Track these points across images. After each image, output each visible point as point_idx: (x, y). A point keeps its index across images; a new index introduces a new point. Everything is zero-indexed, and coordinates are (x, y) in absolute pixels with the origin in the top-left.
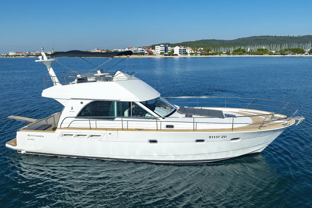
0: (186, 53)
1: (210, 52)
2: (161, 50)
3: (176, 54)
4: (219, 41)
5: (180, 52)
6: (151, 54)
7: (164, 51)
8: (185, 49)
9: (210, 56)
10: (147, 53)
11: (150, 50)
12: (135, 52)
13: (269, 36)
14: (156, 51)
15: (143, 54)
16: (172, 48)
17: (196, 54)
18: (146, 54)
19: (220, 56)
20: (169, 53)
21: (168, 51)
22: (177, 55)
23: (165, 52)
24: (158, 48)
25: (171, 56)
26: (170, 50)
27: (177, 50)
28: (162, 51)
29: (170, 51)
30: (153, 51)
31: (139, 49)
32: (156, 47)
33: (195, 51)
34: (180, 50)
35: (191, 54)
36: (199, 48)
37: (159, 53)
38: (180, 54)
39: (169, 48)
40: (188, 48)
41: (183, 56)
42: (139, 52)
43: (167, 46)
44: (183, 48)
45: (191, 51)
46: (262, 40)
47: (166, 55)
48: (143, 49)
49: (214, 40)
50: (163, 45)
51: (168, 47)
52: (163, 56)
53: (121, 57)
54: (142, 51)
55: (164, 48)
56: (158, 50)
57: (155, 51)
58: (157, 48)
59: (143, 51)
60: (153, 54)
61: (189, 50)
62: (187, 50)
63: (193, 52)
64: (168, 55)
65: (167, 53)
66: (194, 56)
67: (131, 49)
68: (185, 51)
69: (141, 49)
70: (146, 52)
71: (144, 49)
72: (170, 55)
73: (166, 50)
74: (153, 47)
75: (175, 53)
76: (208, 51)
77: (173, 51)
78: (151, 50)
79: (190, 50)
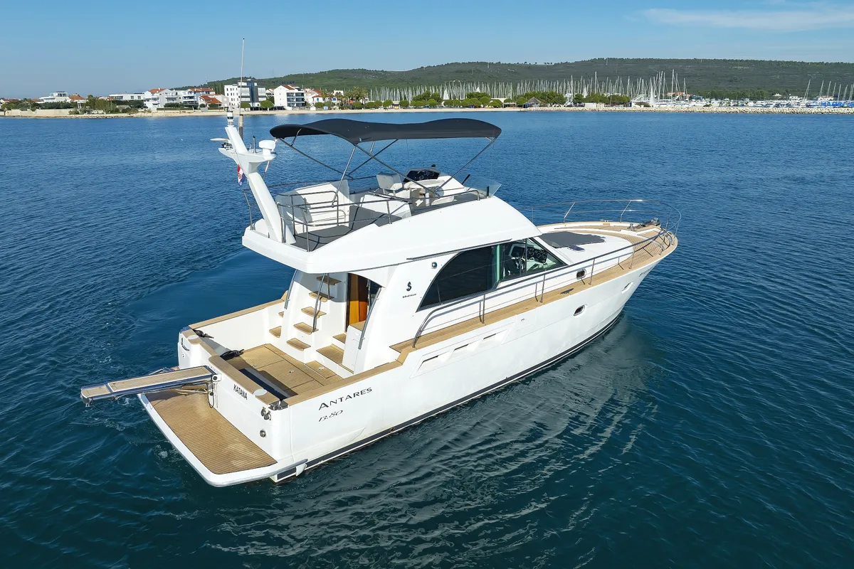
0: (305, 105)
1: (361, 101)
2: (239, 95)
3: (279, 105)
4: (376, 73)
5: (288, 100)
6: (215, 105)
7: (249, 99)
8: (302, 94)
9: (363, 111)
10: (204, 103)
11: (210, 97)
12: (172, 102)
13: (486, 63)
14: (228, 99)
15: (194, 106)
16: (268, 91)
17: (330, 106)
18: (203, 106)
19: (386, 111)
20: (261, 102)
21: (260, 99)
22: (284, 109)
23: (253, 101)
24: (232, 92)
25: (268, 112)
26: (265, 94)
27: (280, 95)
28: (244, 99)
29: (265, 99)
30: (219, 98)
31: (181, 93)
32: (226, 87)
33: (327, 99)
34: (288, 94)
35: (319, 106)
36: (335, 92)
37: (237, 103)
38: (289, 105)
39: (262, 91)
40: (308, 90)
41: (298, 111)
42: (182, 101)
43: (256, 84)
44: (296, 91)
45: (316, 99)
46: (470, 71)
47: (256, 109)
48: (193, 94)
49: (364, 72)
50: (245, 84)
51: (257, 87)
52: (247, 112)
53: (134, 115)
54: (191, 97)
55: (247, 92)
56: (233, 97)
57: (225, 100)
58: (229, 92)
59: (192, 100)
60: (220, 105)
61: (310, 97)
62: (305, 97)
63: (321, 100)
64: (261, 109)
65: (256, 105)
66: (325, 111)
67: (161, 93)
68: (303, 99)
69: (187, 93)
70: (201, 102)
71: (195, 92)
72: (266, 109)
73: (254, 96)
74: (219, 87)
75: (277, 104)
76: (357, 98)
77: (272, 99)
78: (212, 94)
79: (314, 95)
